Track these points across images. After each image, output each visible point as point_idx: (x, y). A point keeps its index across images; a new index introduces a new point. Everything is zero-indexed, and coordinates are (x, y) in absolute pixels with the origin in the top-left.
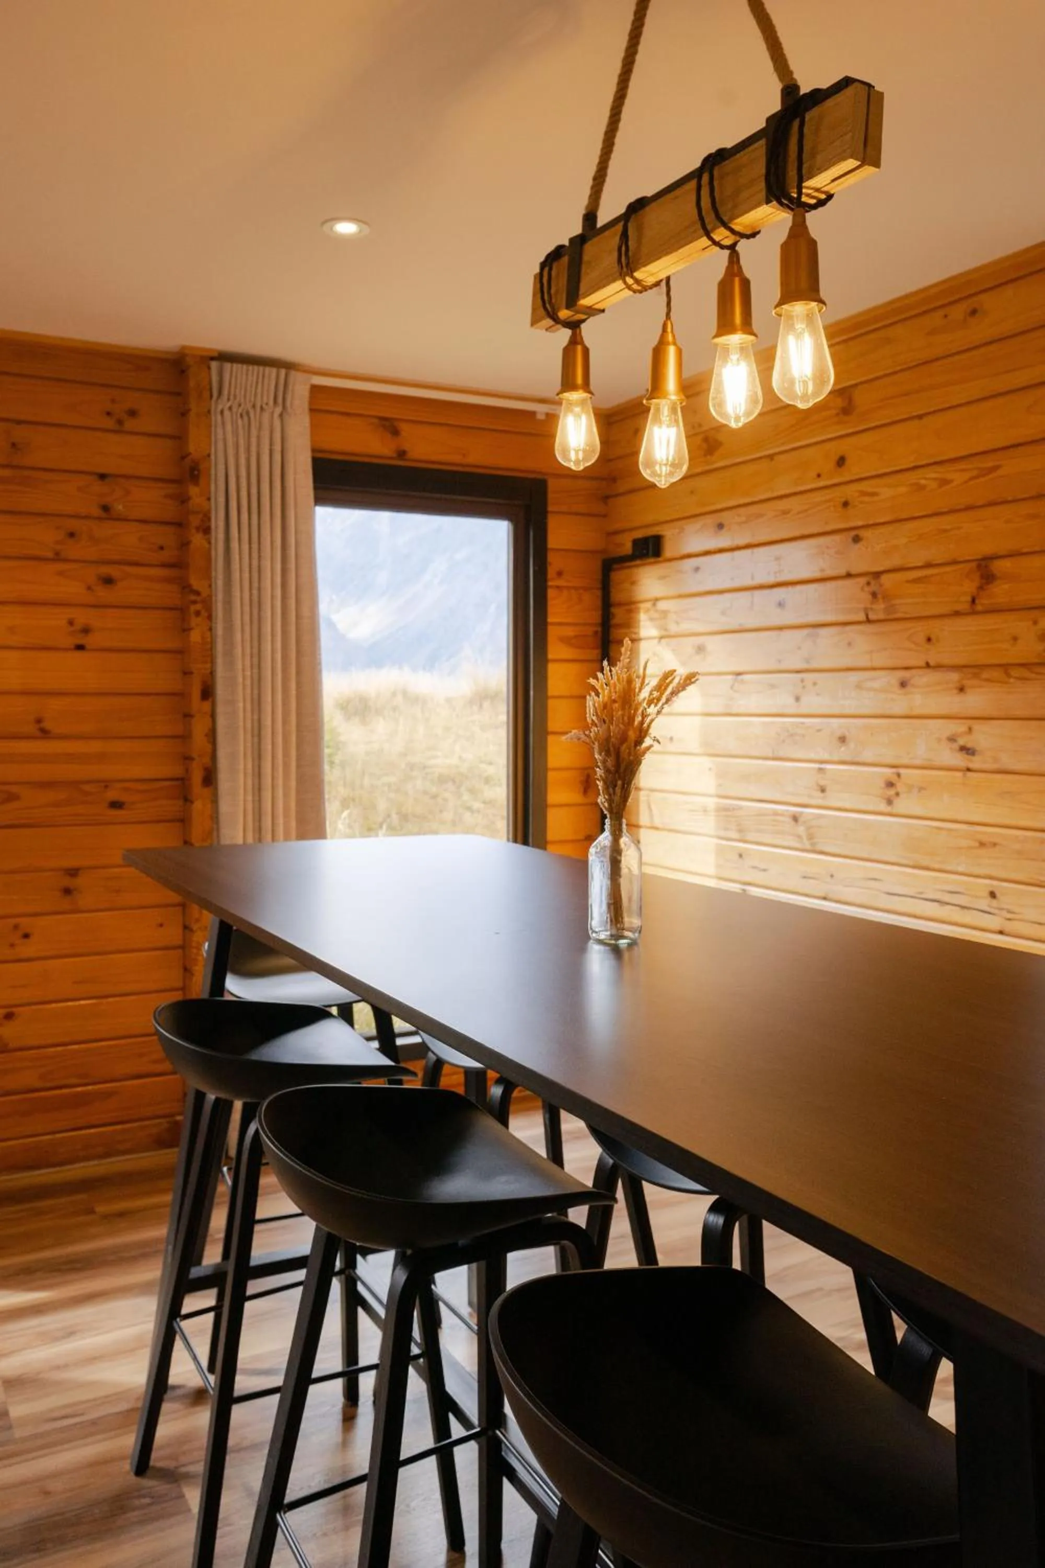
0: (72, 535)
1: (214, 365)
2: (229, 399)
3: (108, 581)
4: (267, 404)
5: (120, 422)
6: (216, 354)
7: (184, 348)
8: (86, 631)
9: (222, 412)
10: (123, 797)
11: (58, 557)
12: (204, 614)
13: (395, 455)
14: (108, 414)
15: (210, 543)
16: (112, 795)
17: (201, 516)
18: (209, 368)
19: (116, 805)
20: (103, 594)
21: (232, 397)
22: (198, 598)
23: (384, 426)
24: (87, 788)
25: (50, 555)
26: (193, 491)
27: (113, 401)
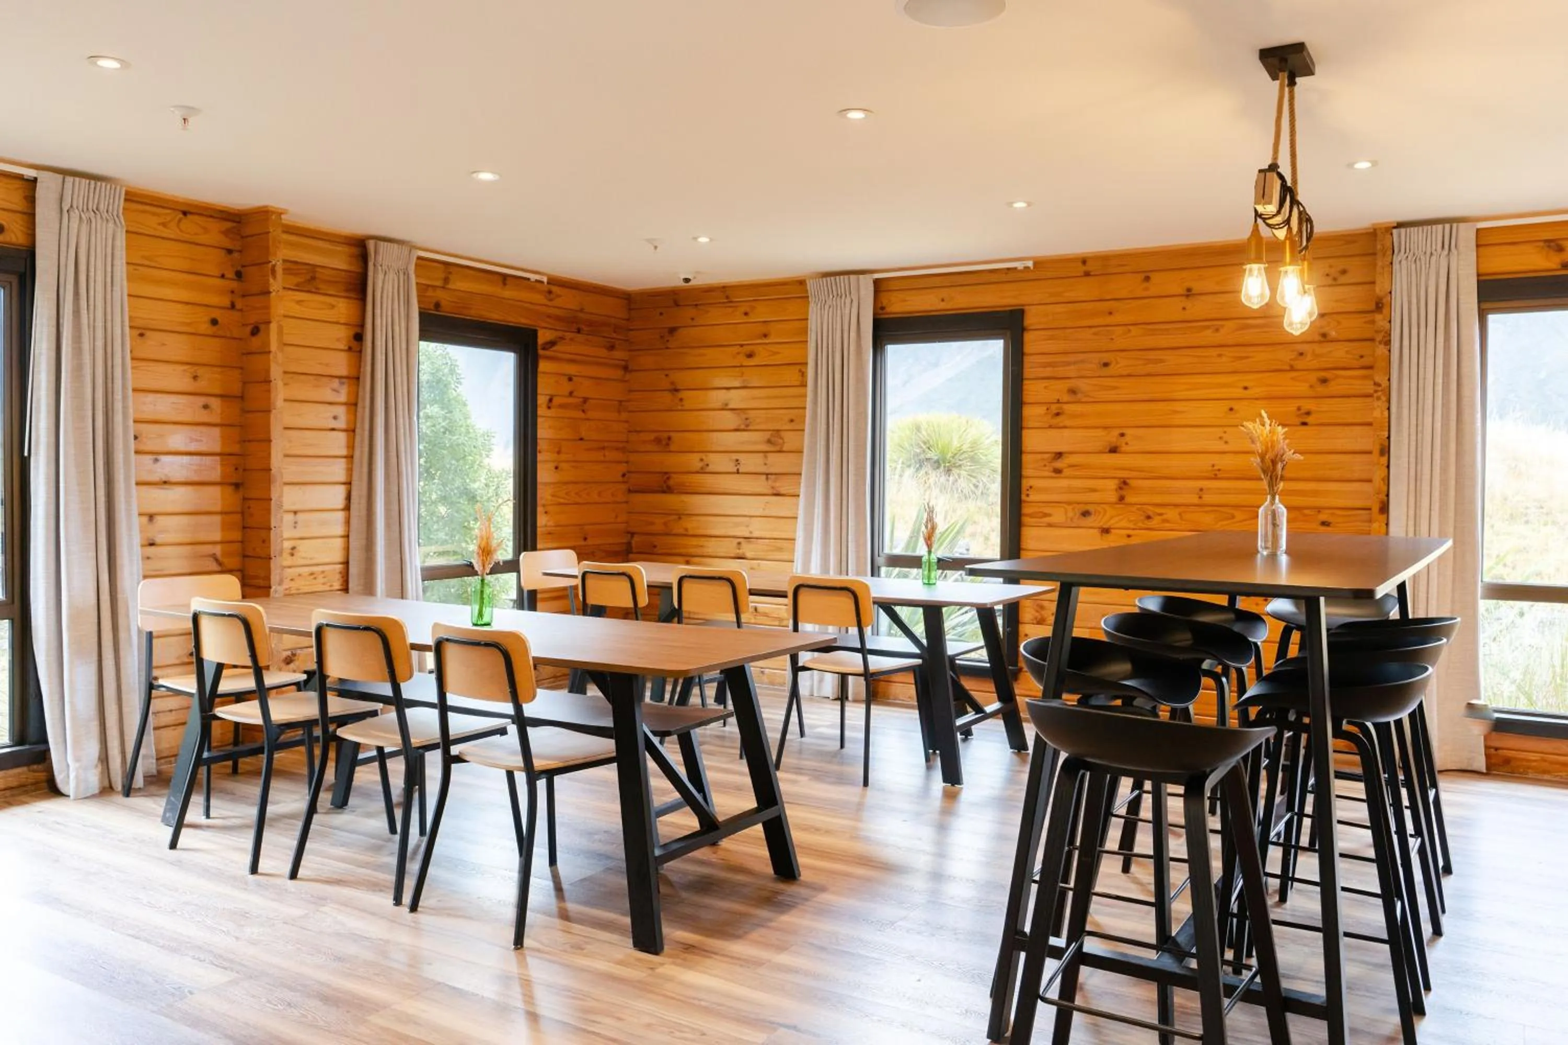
0: (1301, 354)
1: (1395, 231)
2: (1405, 252)
3: (1324, 381)
4: (1436, 250)
5: (1335, 279)
6: (1395, 225)
7: (1374, 225)
8: (1308, 413)
9: (1400, 262)
10: (1330, 519)
11: (1292, 369)
12: (1384, 398)
13: (1559, 267)
14: (1328, 275)
15: (1390, 351)
16: (1323, 517)
17: (1383, 334)
18: (1392, 234)
19: (1324, 524)
20: (1321, 390)
21: (1408, 251)
22: (1380, 389)
23: (1549, 247)
24: (1307, 512)
25: (1288, 368)
26: (1378, 317)
27: (1331, 266)
